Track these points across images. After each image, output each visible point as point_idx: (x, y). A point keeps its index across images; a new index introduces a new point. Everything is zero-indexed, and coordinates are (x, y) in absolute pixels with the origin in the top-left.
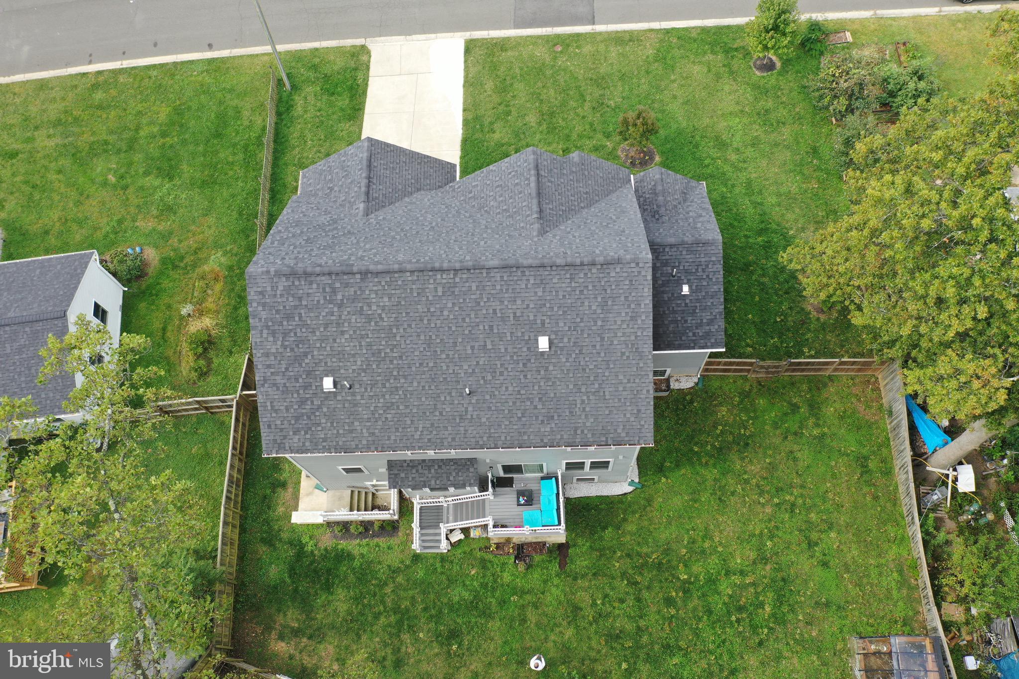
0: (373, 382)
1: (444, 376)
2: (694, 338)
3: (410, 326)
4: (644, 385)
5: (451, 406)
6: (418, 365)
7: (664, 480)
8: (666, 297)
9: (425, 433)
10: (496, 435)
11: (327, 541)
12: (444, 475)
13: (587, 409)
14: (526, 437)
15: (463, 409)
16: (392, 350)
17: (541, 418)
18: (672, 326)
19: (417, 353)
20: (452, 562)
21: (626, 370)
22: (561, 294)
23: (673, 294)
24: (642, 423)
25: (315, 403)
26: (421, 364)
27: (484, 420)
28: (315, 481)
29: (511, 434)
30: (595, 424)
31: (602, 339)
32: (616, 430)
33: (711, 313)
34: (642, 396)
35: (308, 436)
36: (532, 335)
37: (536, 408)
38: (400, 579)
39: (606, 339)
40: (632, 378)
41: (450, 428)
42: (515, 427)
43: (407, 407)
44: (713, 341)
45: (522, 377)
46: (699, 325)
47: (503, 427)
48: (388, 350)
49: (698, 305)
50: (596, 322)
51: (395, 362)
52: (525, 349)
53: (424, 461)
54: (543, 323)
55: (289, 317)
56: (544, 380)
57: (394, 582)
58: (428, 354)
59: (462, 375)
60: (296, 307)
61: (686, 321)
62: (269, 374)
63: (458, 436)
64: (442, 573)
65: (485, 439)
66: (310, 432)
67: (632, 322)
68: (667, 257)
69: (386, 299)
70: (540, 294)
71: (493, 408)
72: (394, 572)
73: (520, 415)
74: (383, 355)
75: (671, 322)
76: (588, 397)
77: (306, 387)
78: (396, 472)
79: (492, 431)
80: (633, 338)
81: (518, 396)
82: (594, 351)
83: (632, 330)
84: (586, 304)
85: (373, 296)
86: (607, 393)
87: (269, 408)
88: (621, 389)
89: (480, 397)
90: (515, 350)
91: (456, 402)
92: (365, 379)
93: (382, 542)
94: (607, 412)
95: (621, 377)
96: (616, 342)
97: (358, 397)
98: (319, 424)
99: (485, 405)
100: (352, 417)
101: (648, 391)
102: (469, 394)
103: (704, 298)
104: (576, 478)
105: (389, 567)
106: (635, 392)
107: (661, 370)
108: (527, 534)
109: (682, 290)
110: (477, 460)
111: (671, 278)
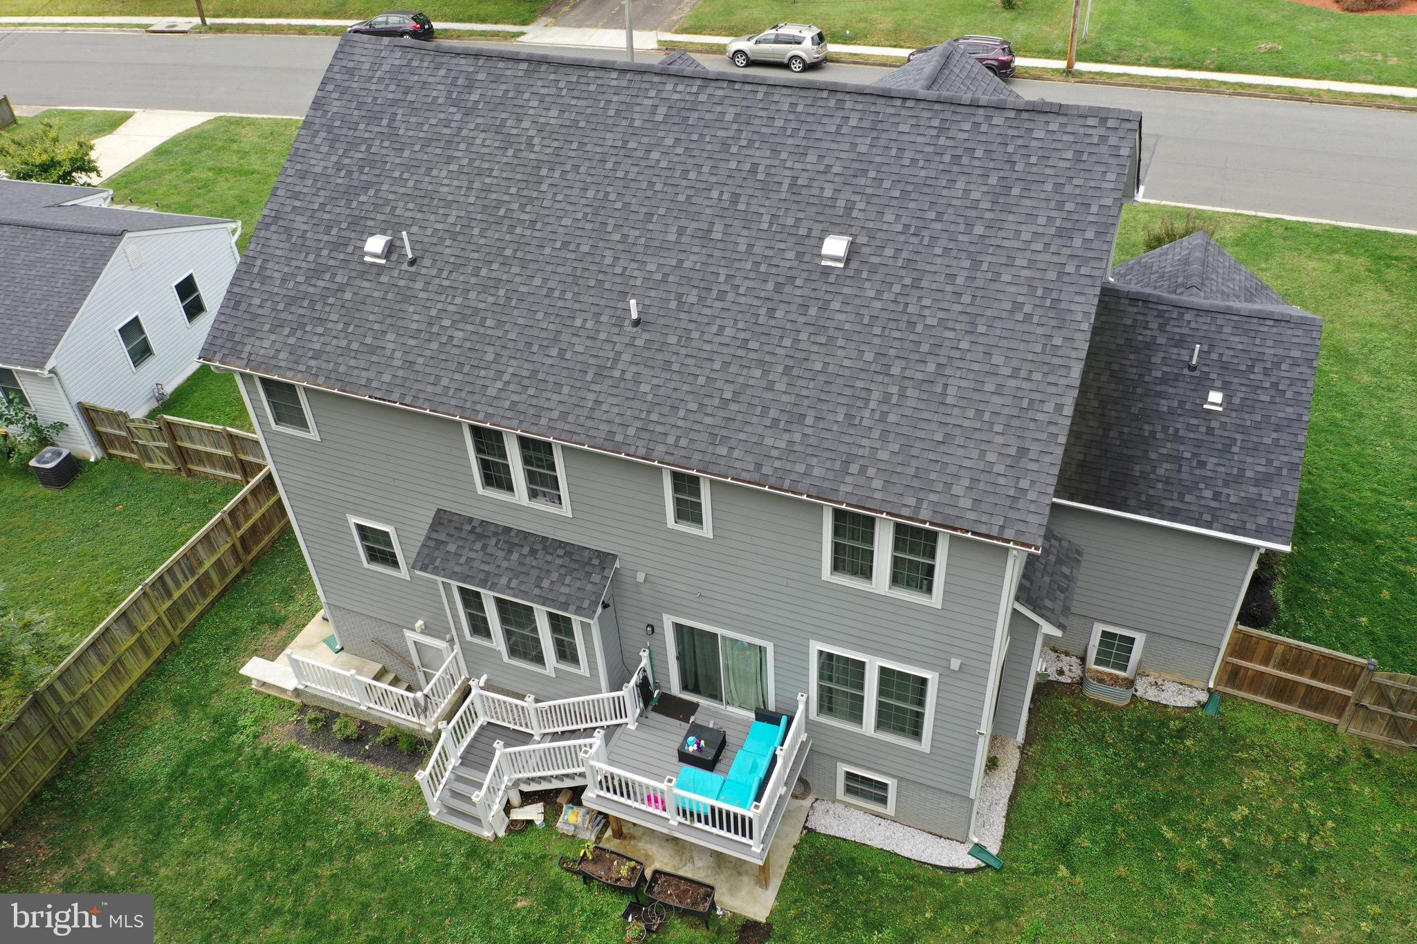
0: (459, 261)
1: (601, 277)
2: (1214, 504)
3: (576, 168)
4: (1053, 389)
5: (589, 343)
6: (558, 245)
7: (1063, 871)
8: (1164, 405)
9: (512, 387)
10: (659, 429)
11: (280, 737)
12: (534, 573)
13: (892, 418)
14: (723, 451)
15: (612, 355)
16: (523, 206)
17: (773, 413)
18: (1166, 466)
19: (565, 222)
20: (488, 864)
21: (1015, 345)
22: (908, 154)
23: (1182, 403)
24: (1024, 484)
25: (338, 279)
26: (565, 244)
27: (645, 388)
28: (329, 630)
29: (693, 435)
30: (899, 459)
31: (976, 264)
32: (948, 485)
33: (1270, 462)
34: (1040, 416)
35: (292, 340)
36: (817, 228)
37: (770, 387)
38: (364, 859)
39: (985, 267)
40: (1026, 366)
41: (566, 390)
42: (708, 420)
43: (500, 323)
44: (1262, 521)
45: (763, 311)
46: (1236, 480)
47: (681, 413)
48: (515, 206)
49: (1239, 437)
50: (970, 225)
51: (518, 230)
52: (790, 255)
53: (507, 530)
54: (850, 208)
55: (373, 118)
56: (811, 329)
57: (348, 858)
58: (589, 226)
59: (639, 282)
60: (394, 103)
61: (1202, 464)
62: (288, 209)
63: (578, 411)
64: (455, 880)
65: (631, 431)
66: (299, 334)
67: (1058, 241)
68: (1186, 331)
69: (554, 113)
70: (862, 149)
71: (675, 367)
72: (361, 838)
73: (728, 395)
74: (502, 212)
75: (1168, 458)
76: (903, 388)
77: (336, 246)
78: (443, 537)
79: (654, 417)
80: (1052, 275)
81: (740, 352)
82: (949, 288)
83: (1055, 259)
84: (960, 185)
85: (534, 103)
86: (951, 391)
87: (256, 270)
88: (990, 387)
89: (657, 337)
90: (769, 253)
91: (603, 336)
92: (448, 251)
93: (375, 772)
94: (939, 437)
95: (997, 359)
96: (1006, 278)
97: (419, 285)
98: (321, 321)
99: (660, 356)
100: (389, 321)
101: (1059, 407)
102: (637, 323)
103: (1257, 426)
104: (843, 768)
105: (359, 824)
106: (1025, 404)
107: (1121, 636)
108: (671, 822)
109: (1205, 400)
110: (617, 565)
111: (1186, 371)
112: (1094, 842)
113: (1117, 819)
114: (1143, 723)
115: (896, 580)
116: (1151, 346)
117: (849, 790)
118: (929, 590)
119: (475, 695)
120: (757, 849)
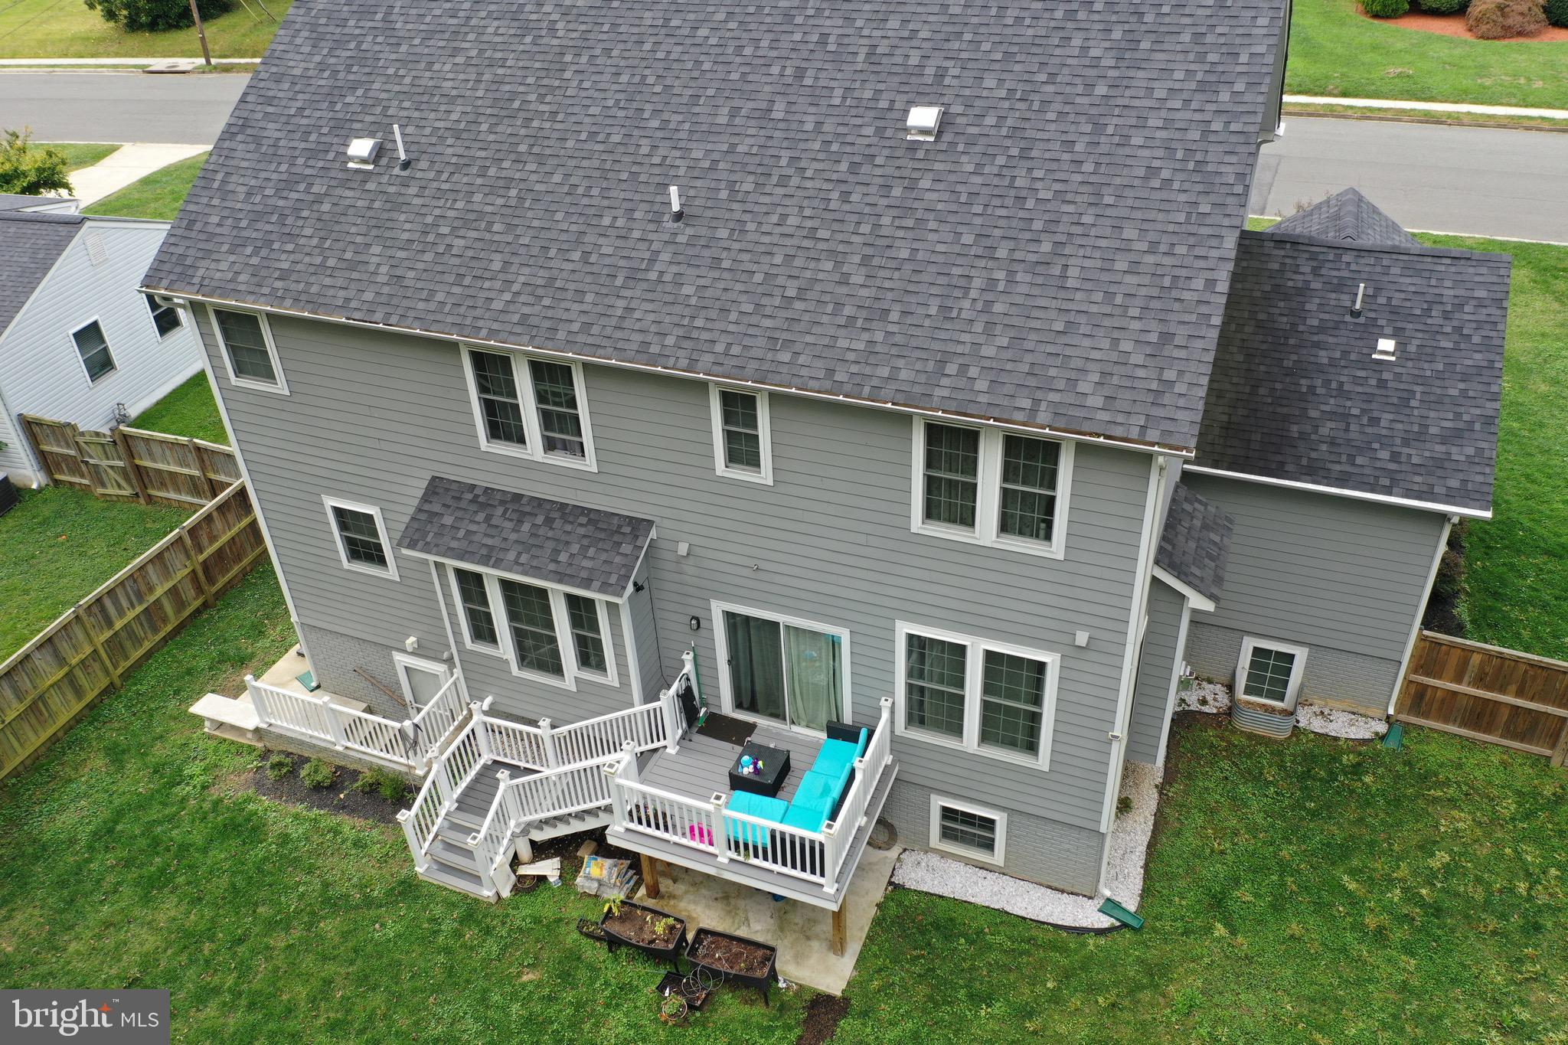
0: (462, 161)
1: (635, 169)
2: (1393, 466)
3: (607, 51)
4: (1202, 264)
5: (620, 243)
6: (583, 136)
7: (1220, 930)
8: (1323, 357)
9: (522, 298)
10: (705, 336)
11: (235, 787)
12: (550, 545)
13: (998, 308)
14: (785, 357)
15: (647, 255)
16: (542, 96)
17: (848, 311)
18: (1330, 424)
19: (592, 110)
20: (488, 931)
21: (1152, 215)
23: (1345, 353)
24: (1170, 375)
25: (315, 189)
26: (593, 135)
27: (687, 290)
28: (306, 666)
29: (747, 341)
30: (1009, 354)
32: (1072, 382)
33: (1458, 416)
34: (1186, 295)
35: (255, 261)
36: (900, 99)
37: (844, 281)
38: (329, 926)
39: (1110, 130)
40: (1166, 239)
41: (589, 298)
42: (767, 323)
43: (510, 227)
44: (1454, 483)
45: (835, 195)
46: (1422, 436)
47: (733, 316)
48: (533, 97)
49: (1418, 389)
50: (1090, 88)
51: (535, 124)
52: (869, 131)
53: (517, 497)
54: (941, 75)
55: (366, 12)
56: (895, 212)
57: (309, 926)
58: (621, 113)
59: (682, 172)
61: (1374, 421)
62: (259, 116)
63: (603, 321)
64: (447, 951)
65: (670, 341)
66: (264, 253)
67: (1198, 96)
68: (1345, 274)
70: (955, 10)
71: (726, 264)
72: (327, 901)
73: (791, 292)
74: (516, 104)
75: (1332, 415)
76: (1011, 273)
78: (436, 508)
79: (699, 323)
80: (1196, 135)
81: (806, 243)
82: (1066, 157)
83: (1198, 116)
84: (1076, 42)
86: (1073, 272)
87: (216, 185)
88: (1121, 265)
89: (703, 231)
90: (842, 130)
91: (636, 234)
92: (450, 151)
93: (350, 825)
94: (1059, 326)
95: (1129, 233)
96: (1137, 141)
97: (413, 190)
98: (293, 238)
99: (706, 253)
100: (374, 232)
101: (1211, 283)
102: (679, 216)
103: (1439, 376)
104: (938, 802)
105: (326, 885)
106: (1167, 281)
107: (1277, 653)
108: (719, 859)
109: (1374, 349)
110: (653, 534)
111: (1348, 318)
112: (1257, 895)
113: (1284, 868)
114: (1309, 758)
115: (1005, 527)
116: (1304, 291)
117: (947, 834)
118: (1048, 537)
119: (477, 723)
120: (830, 889)
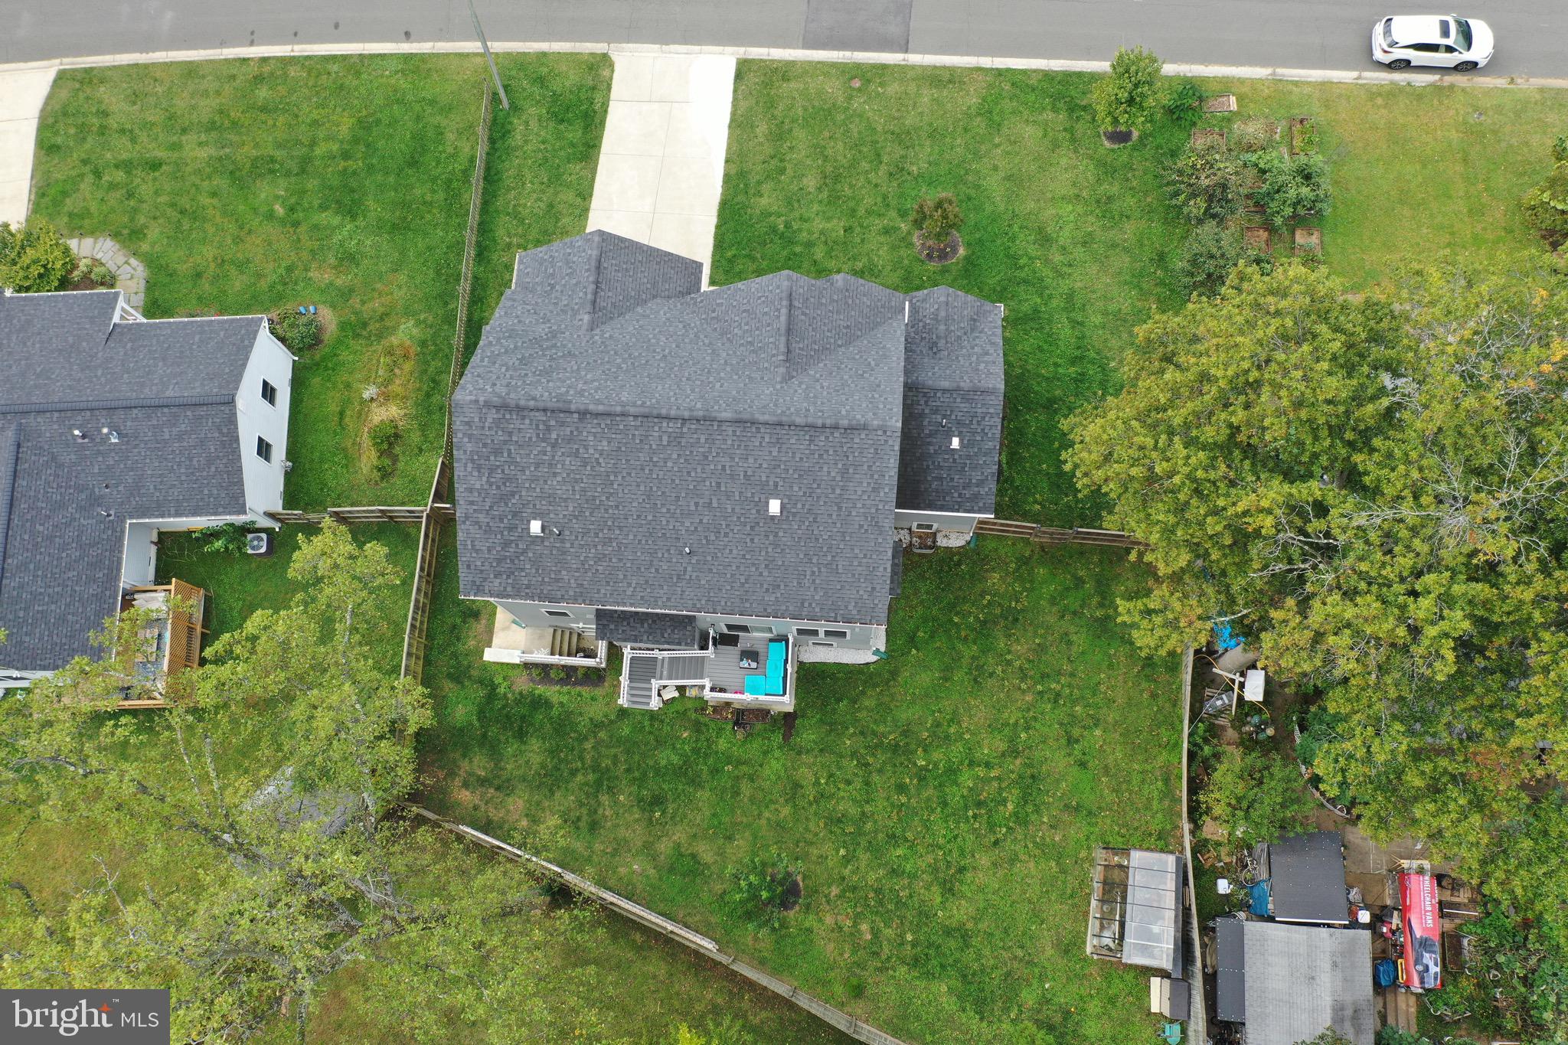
0: (585, 531)
1: (663, 531)
2: (959, 500)
3: (629, 474)
5: (669, 564)
6: (635, 517)
8: (931, 449)
11: (523, 684)
12: (659, 631)
13: (817, 581)
14: (748, 605)
15: (682, 569)
16: (608, 498)
17: (765, 586)
18: (936, 483)
19: (635, 504)
20: (662, 721)
21: (863, 543)
22: (798, 456)
23: (940, 446)
24: (876, 602)
25: (520, 546)
26: (639, 516)
27: (703, 582)
28: (511, 618)
29: (732, 600)
30: (824, 598)
31: (840, 508)
32: (846, 607)
33: (982, 473)
34: (878, 574)
35: (510, 581)
36: (762, 496)
37: (761, 574)
38: (602, 735)
39: (844, 509)
40: (869, 553)
41: (665, 587)
42: (737, 593)
43: (620, 560)
44: (981, 505)
45: (748, 540)
46: (967, 486)
47: (724, 591)
48: (604, 498)
49: (968, 462)
50: (834, 490)
51: (610, 511)
52: (754, 511)
54: (776, 485)
55: (497, 452)
56: (772, 546)
57: (595, 737)
58: (648, 506)
59: (683, 532)
60: (505, 442)
61: (952, 479)
62: (471, 511)
63: (674, 596)
64: (650, 733)
65: (703, 602)
66: (512, 577)
67: (873, 494)
68: (938, 404)
69: (605, 443)
70: (775, 453)
71: (715, 571)
73: (743, 581)
74: (597, 502)
75: (936, 478)
76: (819, 568)
77: (512, 528)
78: (605, 623)
79: (712, 594)
81: (743, 561)
82: (830, 521)
84: (825, 469)
85: (591, 438)
86: (840, 567)
87: (470, 547)
88: (856, 563)
89: (701, 558)
90: (743, 511)
91: (674, 560)
92: (576, 526)
93: (585, 691)
94: (839, 587)
96: (854, 513)
97: (568, 545)
98: (522, 570)
99: (705, 567)
100: (559, 565)
101: (885, 569)
102: (690, 553)
103: (976, 454)
105: (591, 719)
106: (871, 569)
107: (926, 525)
109: (951, 443)
111: (940, 428)
112: (925, 632)
113: (934, 618)
114: (942, 560)
116: (922, 415)
117: (815, 644)
119: (629, 657)
